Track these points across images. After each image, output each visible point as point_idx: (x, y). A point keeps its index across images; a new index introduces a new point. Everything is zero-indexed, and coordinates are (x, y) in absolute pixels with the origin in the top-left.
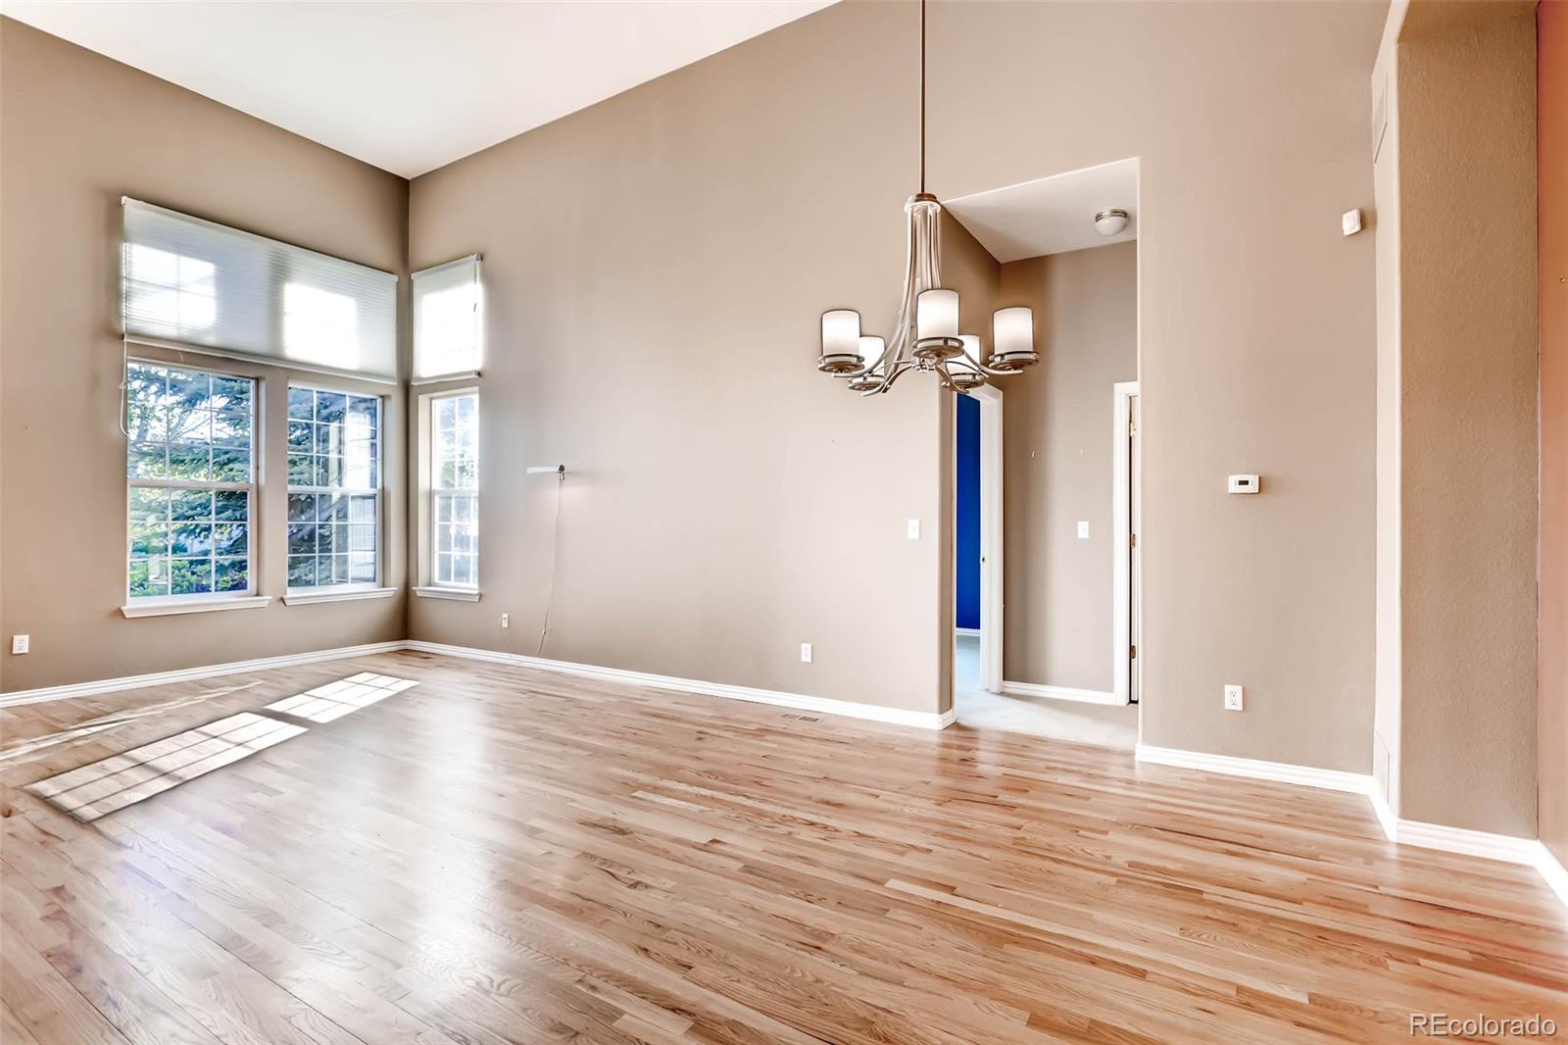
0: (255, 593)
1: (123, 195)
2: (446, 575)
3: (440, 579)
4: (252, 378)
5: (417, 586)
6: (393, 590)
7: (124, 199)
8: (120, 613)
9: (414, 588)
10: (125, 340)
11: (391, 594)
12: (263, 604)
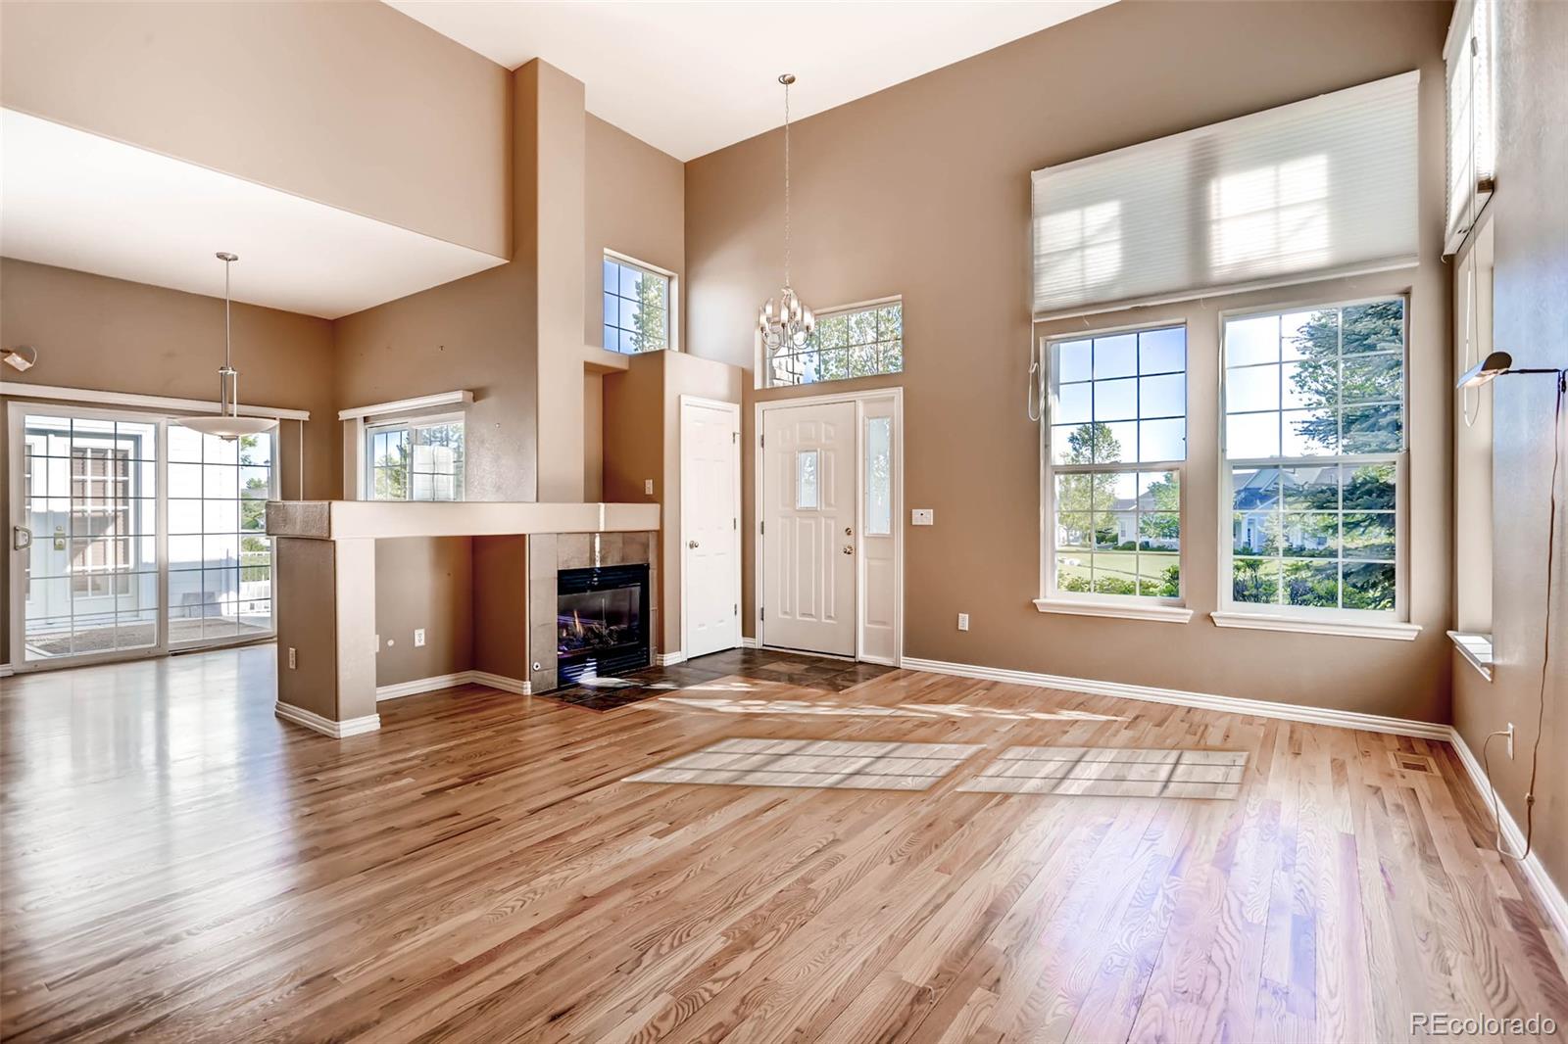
1: (1031, 171)
5: (1455, 629)
7: (1033, 173)
8: (1033, 605)
9: (1449, 633)
10: (1033, 321)
11: (1411, 636)
12: (1186, 619)
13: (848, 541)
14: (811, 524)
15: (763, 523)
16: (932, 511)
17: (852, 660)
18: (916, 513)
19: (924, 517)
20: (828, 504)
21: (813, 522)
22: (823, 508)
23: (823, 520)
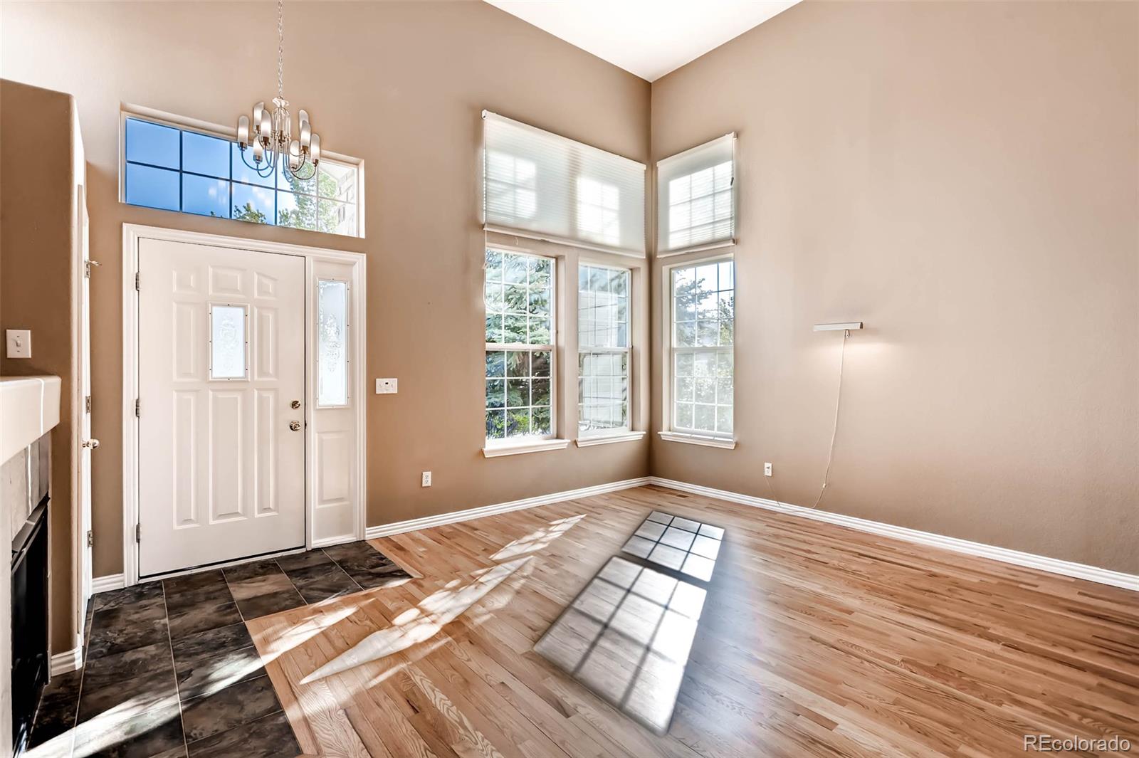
0: (555, 436)
1: (483, 110)
2: (681, 422)
3: (677, 425)
4: (552, 257)
5: (662, 431)
6: (639, 435)
7: (484, 113)
8: (482, 452)
9: (659, 433)
10: (486, 229)
11: (640, 437)
12: (565, 446)
13: (296, 416)
14: (237, 398)
15: (137, 401)
16: (396, 379)
17: (303, 550)
18: (380, 382)
19: (387, 386)
20: (262, 373)
21: (239, 397)
22: (256, 378)
23: (256, 392)
